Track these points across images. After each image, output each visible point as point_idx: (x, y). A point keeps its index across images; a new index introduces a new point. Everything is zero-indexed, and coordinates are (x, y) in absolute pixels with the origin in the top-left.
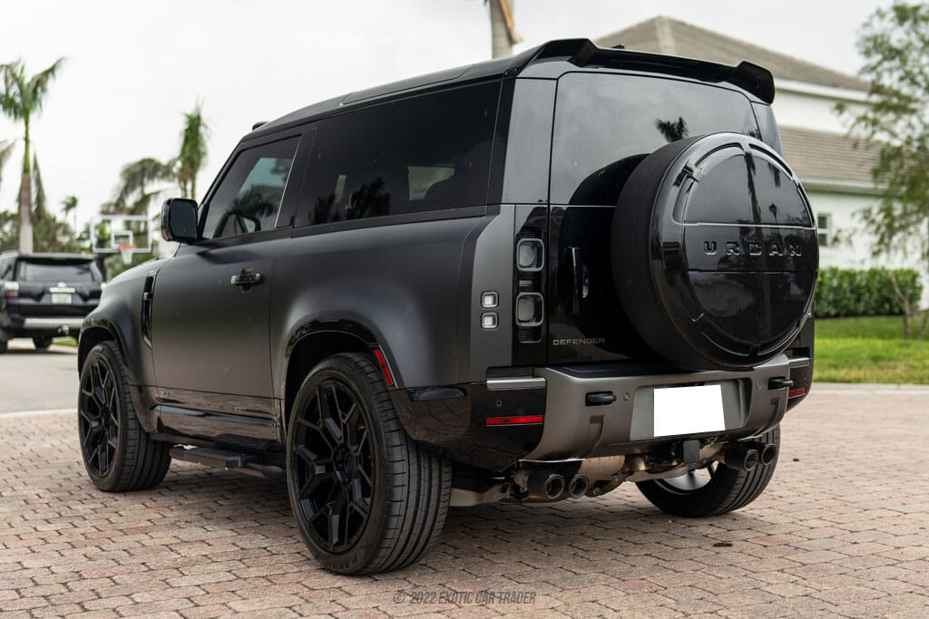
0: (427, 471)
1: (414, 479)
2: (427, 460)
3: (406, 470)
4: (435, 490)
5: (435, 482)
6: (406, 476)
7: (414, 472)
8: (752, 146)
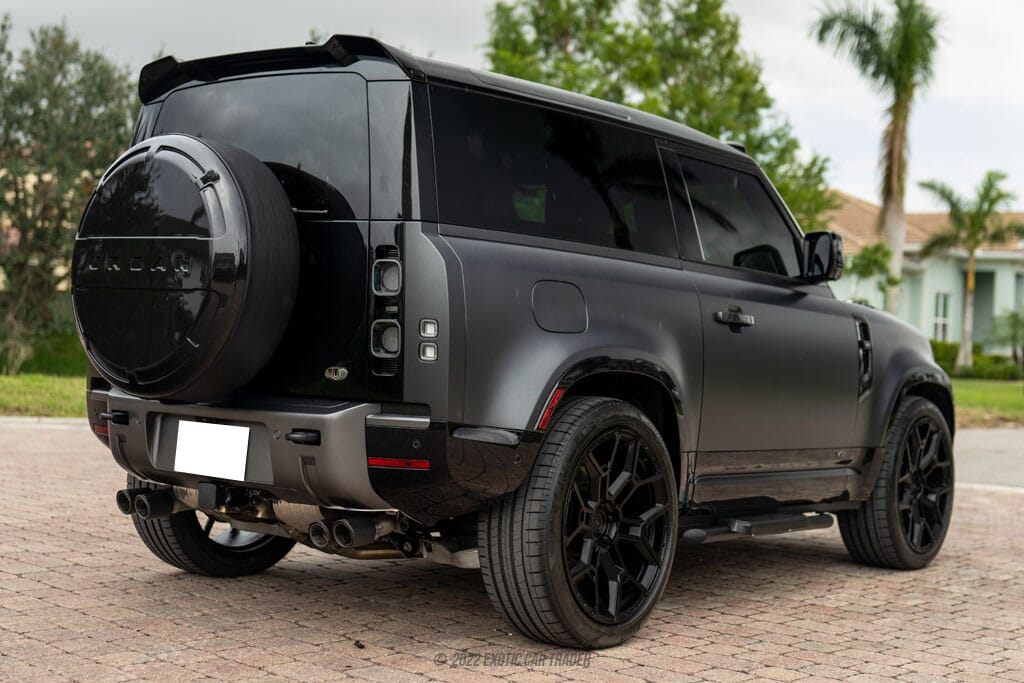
8: (163, 148)
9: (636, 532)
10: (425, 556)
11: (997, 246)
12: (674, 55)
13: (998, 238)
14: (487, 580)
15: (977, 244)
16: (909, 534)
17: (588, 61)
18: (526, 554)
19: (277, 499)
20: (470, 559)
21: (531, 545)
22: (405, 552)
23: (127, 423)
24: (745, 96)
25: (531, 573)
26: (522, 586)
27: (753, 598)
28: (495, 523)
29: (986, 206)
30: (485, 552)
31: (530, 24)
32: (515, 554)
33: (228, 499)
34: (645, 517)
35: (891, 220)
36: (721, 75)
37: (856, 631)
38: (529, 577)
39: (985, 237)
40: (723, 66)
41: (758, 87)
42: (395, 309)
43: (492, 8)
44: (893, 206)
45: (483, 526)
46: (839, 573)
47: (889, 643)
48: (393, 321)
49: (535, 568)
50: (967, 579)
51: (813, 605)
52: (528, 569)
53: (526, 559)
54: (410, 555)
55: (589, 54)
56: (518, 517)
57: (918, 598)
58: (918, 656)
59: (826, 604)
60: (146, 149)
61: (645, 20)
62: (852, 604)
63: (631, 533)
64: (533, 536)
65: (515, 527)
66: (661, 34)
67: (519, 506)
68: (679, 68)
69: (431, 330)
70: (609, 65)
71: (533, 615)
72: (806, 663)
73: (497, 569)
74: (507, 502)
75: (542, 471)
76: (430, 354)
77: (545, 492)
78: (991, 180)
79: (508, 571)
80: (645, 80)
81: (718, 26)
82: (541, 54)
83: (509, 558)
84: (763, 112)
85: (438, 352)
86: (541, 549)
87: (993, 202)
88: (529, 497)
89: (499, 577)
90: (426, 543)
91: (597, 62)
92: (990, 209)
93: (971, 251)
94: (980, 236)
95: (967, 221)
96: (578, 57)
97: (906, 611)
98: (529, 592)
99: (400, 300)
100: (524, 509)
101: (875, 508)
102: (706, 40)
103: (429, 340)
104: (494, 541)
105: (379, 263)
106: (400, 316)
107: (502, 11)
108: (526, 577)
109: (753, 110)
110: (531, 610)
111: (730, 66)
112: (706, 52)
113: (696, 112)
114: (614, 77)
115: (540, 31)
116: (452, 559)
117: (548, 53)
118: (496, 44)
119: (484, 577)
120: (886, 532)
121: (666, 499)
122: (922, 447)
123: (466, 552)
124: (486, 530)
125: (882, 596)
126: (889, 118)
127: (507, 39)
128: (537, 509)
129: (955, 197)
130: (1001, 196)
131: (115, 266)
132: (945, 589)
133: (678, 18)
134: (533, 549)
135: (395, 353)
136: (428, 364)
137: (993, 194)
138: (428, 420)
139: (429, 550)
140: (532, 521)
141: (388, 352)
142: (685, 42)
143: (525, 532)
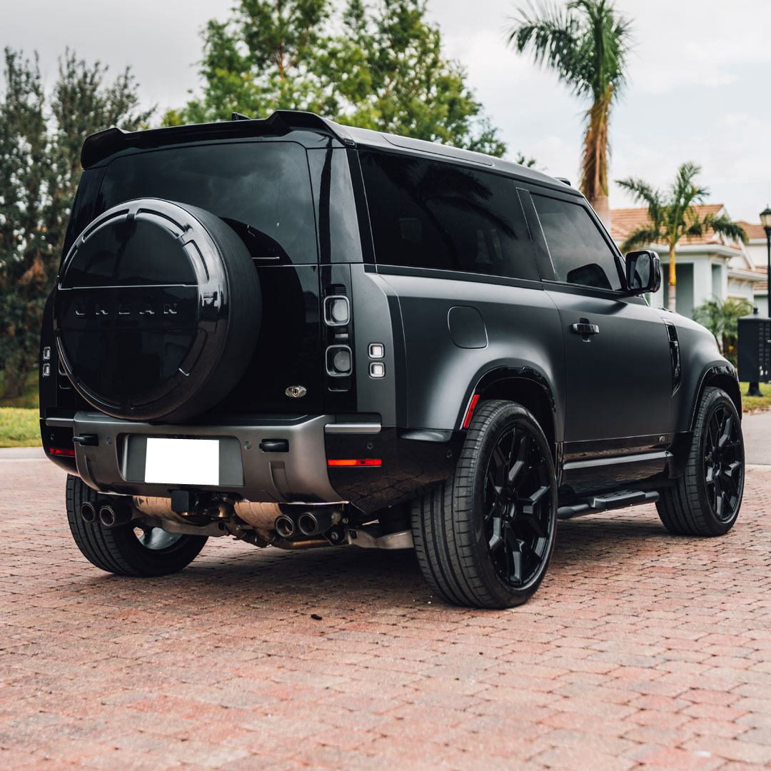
8: (142, 210)
9: (528, 510)
10: (350, 543)
11: (694, 239)
12: (382, 66)
13: (695, 231)
14: (421, 556)
15: (677, 238)
16: (714, 506)
17: (301, 75)
18: (456, 531)
19: (240, 499)
20: (399, 541)
21: (461, 523)
22: (333, 541)
23: (97, 444)
24: (453, 103)
25: (461, 547)
26: (453, 558)
27: (603, 565)
28: (427, 508)
29: (682, 201)
30: (418, 533)
31: (243, 40)
32: (447, 533)
33: (197, 503)
34: (534, 498)
36: (428, 84)
37: (700, 583)
38: (460, 551)
39: (683, 232)
40: (428, 75)
41: (463, 94)
42: (345, 336)
43: (205, 26)
45: (416, 512)
46: (660, 542)
47: (731, 589)
48: (345, 346)
49: (465, 543)
50: (765, 540)
51: (653, 567)
52: (458, 543)
53: (457, 536)
54: (335, 542)
55: (303, 68)
56: (448, 501)
57: (734, 557)
58: (760, 597)
59: (663, 565)
60: (126, 211)
61: (351, 33)
62: (684, 564)
63: (524, 512)
64: (463, 516)
65: (446, 511)
66: (368, 46)
67: (448, 493)
68: (387, 80)
69: (378, 352)
70: (324, 78)
71: (462, 581)
72: (678, 607)
73: (431, 546)
74: (437, 490)
75: (465, 463)
76: (378, 372)
77: (470, 479)
79: (441, 545)
80: (357, 91)
81: (422, 36)
82: (255, 69)
83: (441, 536)
84: (471, 119)
85: (385, 370)
86: (469, 526)
87: (688, 198)
88: (456, 485)
89: (432, 553)
90: (350, 531)
91: (311, 76)
92: (686, 205)
93: (672, 246)
94: (679, 230)
95: (666, 215)
96: (292, 72)
97: (730, 566)
98: (459, 563)
99: (350, 328)
100: (452, 494)
101: (687, 483)
102: (410, 50)
103: (377, 360)
104: (428, 522)
105: (329, 299)
106: (351, 341)
107: (216, 28)
108: (457, 551)
109: (461, 117)
110: (460, 577)
111: (436, 74)
112: (412, 62)
113: (406, 121)
114: (328, 91)
115: (253, 47)
116: (376, 543)
117: (261, 67)
118: (212, 62)
119: (418, 554)
120: (697, 504)
121: (548, 482)
122: (720, 430)
123: (391, 535)
124: (420, 515)
125: (706, 558)
127: (221, 57)
128: (464, 494)
129: (653, 195)
131: (103, 312)
132: (751, 548)
133: (384, 30)
134: (463, 527)
135: (348, 372)
136: (377, 380)
137: (689, 190)
138: (379, 426)
139: (354, 537)
140: (461, 504)
141: (338, 371)
142: (392, 53)
143: (455, 514)
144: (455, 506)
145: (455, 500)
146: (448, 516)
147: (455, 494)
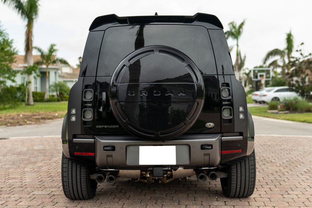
0: (75, 168)
1: (70, 170)
2: (75, 164)
3: (67, 166)
4: (78, 174)
5: (78, 172)
6: (67, 169)
7: (70, 167)
8: (161, 51)
13: (54, 62)
15: (49, 64)
23: (114, 150)
35: (29, 57)
39: (51, 62)
44: (29, 54)
45: (234, 167)
48: (229, 107)
76: (242, 116)
78: (52, 46)
87: (52, 52)
92: (51, 54)
93: (47, 66)
94: (49, 62)
95: (46, 58)
99: (232, 100)
106: (232, 105)
126: (26, 28)
129: (42, 51)
130: (54, 50)
137: (52, 50)
138: (242, 137)
143: (250, 166)
144: (250, 163)
145: (250, 161)
146: (247, 167)
147: (250, 159)
